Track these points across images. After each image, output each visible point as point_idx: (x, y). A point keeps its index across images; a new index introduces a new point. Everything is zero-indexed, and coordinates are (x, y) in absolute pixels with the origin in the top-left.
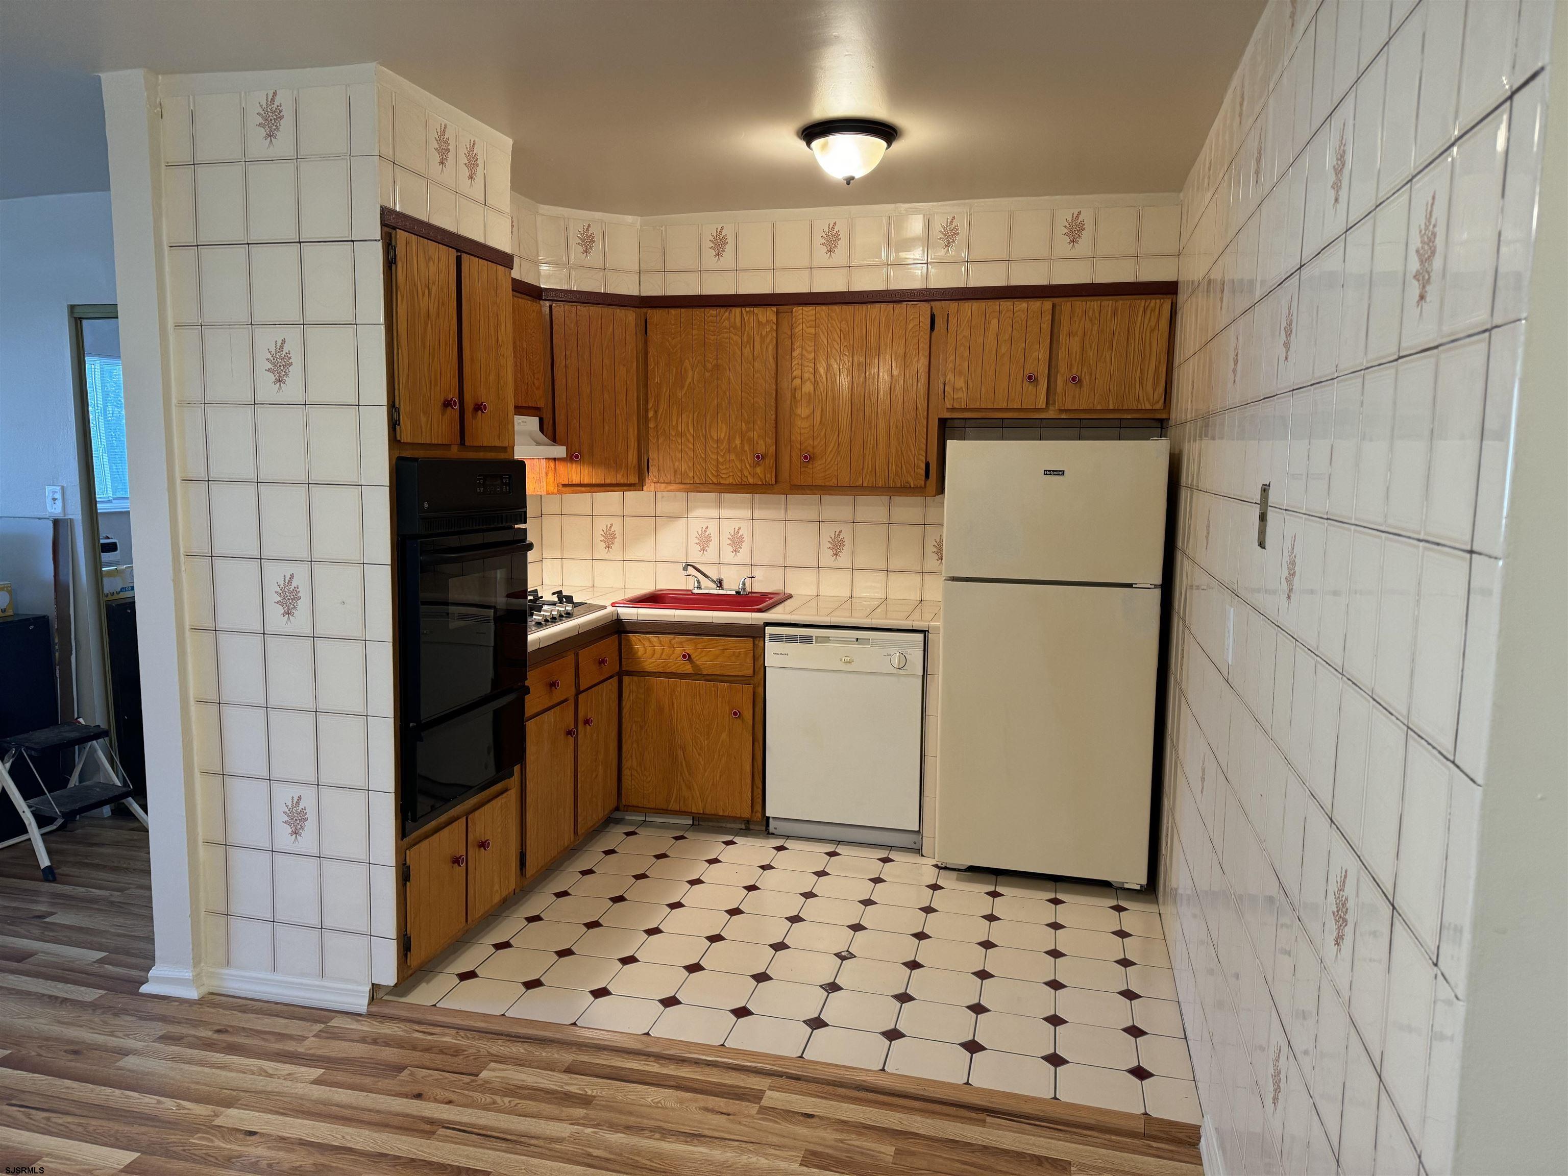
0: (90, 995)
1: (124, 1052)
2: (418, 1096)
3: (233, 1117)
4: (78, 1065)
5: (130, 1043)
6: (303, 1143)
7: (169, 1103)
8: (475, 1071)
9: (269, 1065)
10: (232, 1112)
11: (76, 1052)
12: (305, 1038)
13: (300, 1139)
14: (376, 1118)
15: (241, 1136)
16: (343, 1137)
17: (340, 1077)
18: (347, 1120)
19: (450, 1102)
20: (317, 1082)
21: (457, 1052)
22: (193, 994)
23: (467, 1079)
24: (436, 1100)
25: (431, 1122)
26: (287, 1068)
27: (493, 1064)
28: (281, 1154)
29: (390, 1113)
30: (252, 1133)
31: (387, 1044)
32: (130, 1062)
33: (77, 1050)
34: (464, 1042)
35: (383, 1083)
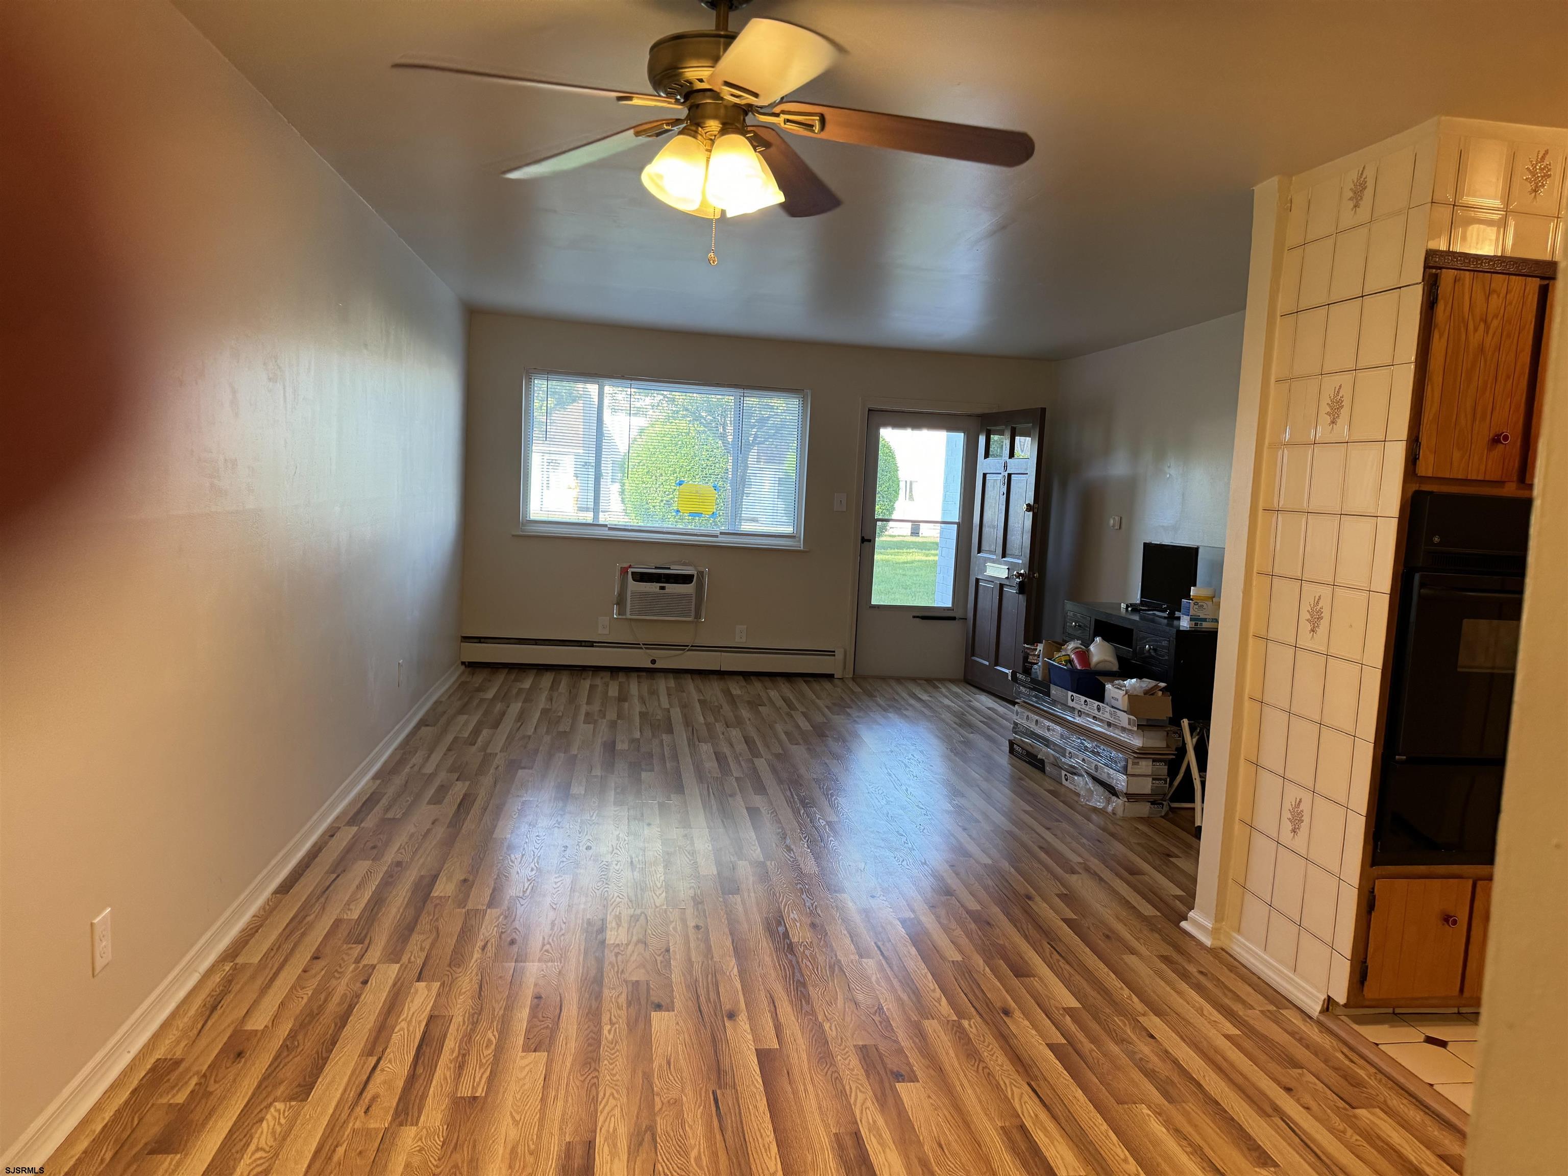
0: (1148, 910)
1: (1133, 952)
2: (1288, 1090)
3: (1154, 1023)
4: (1102, 944)
5: (1142, 949)
6: (1176, 1062)
7: (1126, 992)
8: (1354, 1104)
9: (1208, 1008)
10: (1157, 1020)
11: (1108, 937)
12: (1252, 1008)
13: (1176, 1059)
14: (1240, 1080)
15: (1144, 1033)
16: (1204, 1076)
17: (1248, 1044)
18: (1219, 1069)
19: (1307, 1109)
20: (1227, 1037)
21: (1358, 1084)
22: (1208, 942)
23: (1341, 1104)
24: (1298, 1101)
25: (1277, 1110)
26: (1216, 1016)
27: (1378, 1110)
28: (1155, 1059)
29: (1253, 1085)
30: (1152, 1037)
31: (1307, 1047)
32: (1131, 960)
33: (1110, 936)
34: (1373, 1082)
35: (1273, 1066)
